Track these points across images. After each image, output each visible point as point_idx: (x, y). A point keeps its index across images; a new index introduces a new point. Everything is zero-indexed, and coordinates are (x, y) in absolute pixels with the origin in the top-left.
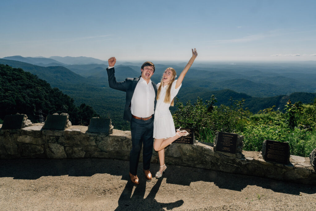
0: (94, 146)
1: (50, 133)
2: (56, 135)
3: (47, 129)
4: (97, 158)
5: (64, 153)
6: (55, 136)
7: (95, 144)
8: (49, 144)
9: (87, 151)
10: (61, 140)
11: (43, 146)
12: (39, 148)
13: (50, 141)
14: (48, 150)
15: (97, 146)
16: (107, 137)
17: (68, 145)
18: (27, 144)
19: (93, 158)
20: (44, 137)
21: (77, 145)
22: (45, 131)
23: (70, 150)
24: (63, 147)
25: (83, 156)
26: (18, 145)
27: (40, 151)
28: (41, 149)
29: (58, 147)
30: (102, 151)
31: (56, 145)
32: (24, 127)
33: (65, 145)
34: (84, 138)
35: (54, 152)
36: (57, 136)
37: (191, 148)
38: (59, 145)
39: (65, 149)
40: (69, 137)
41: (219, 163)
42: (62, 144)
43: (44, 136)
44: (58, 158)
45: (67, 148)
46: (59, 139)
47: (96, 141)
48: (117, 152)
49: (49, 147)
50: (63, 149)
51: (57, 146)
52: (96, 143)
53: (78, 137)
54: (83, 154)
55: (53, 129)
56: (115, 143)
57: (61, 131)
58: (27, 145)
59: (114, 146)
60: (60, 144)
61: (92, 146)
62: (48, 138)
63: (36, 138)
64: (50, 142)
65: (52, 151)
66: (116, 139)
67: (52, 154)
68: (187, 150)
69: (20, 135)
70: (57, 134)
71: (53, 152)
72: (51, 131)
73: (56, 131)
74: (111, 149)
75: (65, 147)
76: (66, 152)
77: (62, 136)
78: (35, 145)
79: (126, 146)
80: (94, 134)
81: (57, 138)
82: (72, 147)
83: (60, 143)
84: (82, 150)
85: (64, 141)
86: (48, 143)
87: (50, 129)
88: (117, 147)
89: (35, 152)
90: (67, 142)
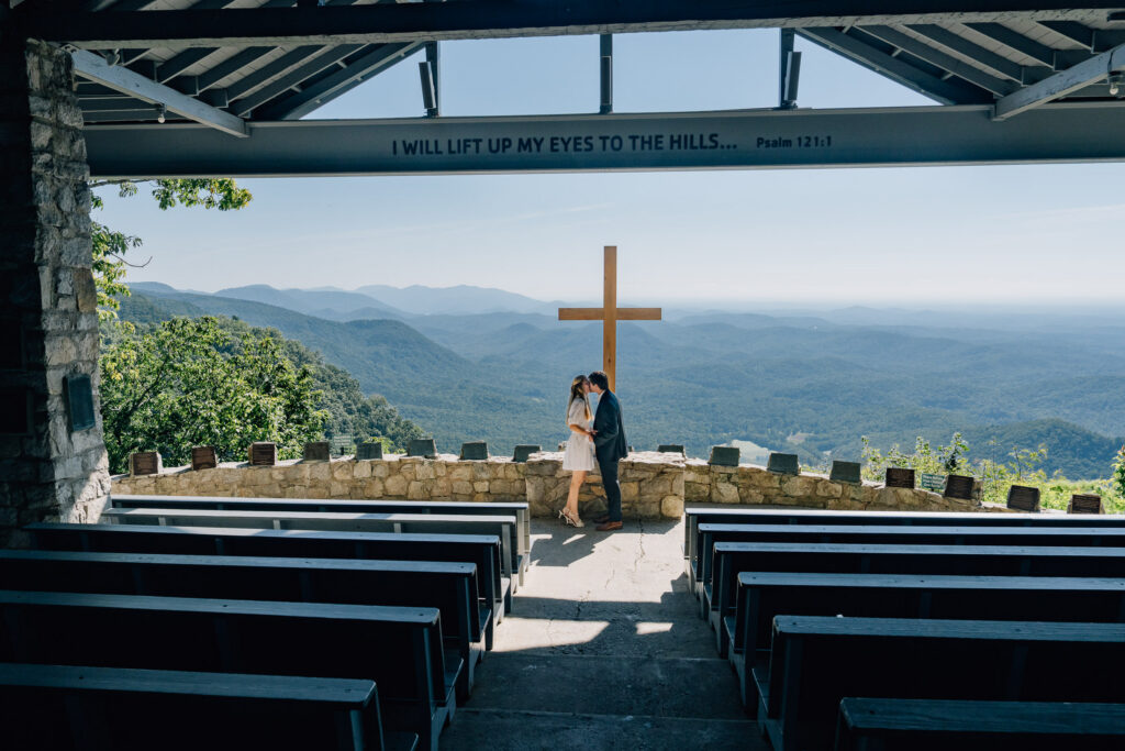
0: (777, 488)
1: (720, 469)
2: (728, 472)
5: (737, 496)
6: (726, 474)
7: (779, 486)
8: (718, 483)
9: (765, 496)
10: (734, 479)
11: (709, 485)
12: (704, 488)
13: (720, 480)
14: (714, 491)
15: (780, 489)
16: (794, 477)
17: (742, 486)
20: (711, 474)
21: (756, 487)
22: (714, 467)
23: (745, 492)
24: (736, 487)
25: (761, 502)
27: (704, 492)
28: (706, 490)
29: (730, 488)
30: (786, 496)
31: (727, 484)
33: (739, 486)
34: (766, 477)
35: (724, 494)
37: (911, 493)
38: (731, 486)
39: (739, 490)
40: (745, 475)
42: (734, 484)
44: (728, 502)
45: (742, 490)
46: (731, 477)
47: (781, 481)
48: (809, 497)
49: (717, 488)
50: (736, 490)
51: (728, 486)
52: (780, 484)
53: (757, 476)
54: (761, 499)
55: (725, 465)
56: (806, 486)
57: (735, 468)
59: (804, 489)
61: (774, 488)
62: (717, 476)
63: (702, 475)
65: (720, 493)
66: (806, 480)
67: (720, 497)
68: (906, 495)
70: (730, 470)
71: (722, 494)
72: (722, 468)
73: (730, 467)
74: (801, 493)
75: (738, 488)
76: (740, 495)
77: (735, 473)
78: (700, 484)
79: (821, 489)
81: (729, 477)
82: (748, 488)
83: (732, 482)
85: (738, 480)
86: (716, 482)
88: (809, 491)
89: (698, 493)
90: (743, 481)
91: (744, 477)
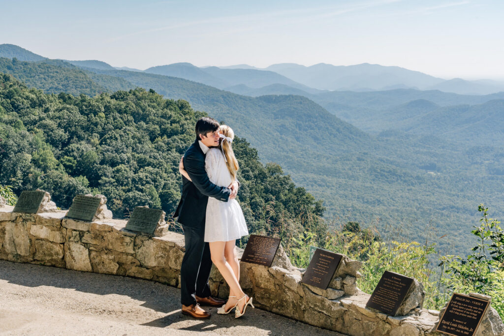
0: (132, 255)
1: (72, 224)
2: (81, 229)
3: (69, 218)
4: (134, 277)
5: (88, 261)
6: (79, 231)
7: (132, 252)
8: (71, 243)
9: (120, 264)
10: (87, 238)
11: (62, 245)
12: (57, 248)
13: (72, 239)
14: (67, 253)
15: (135, 256)
16: (150, 240)
17: (94, 249)
18: (42, 239)
19: (128, 276)
20: (64, 231)
21: (109, 251)
22: (66, 221)
23: (97, 257)
24: (87, 249)
25: (115, 272)
26: (31, 240)
27: (57, 254)
28: (59, 251)
29: (81, 250)
30: (141, 266)
32: (41, 212)
33: (91, 248)
34: (117, 239)
35: (75, 258)
36: (81, 231)
37: (266, 273)
38: (82, 247)
39: (90, 254)
40: (96, 234)
41: (303, 306)
42: (86, 245)
43: (65, 229)
44: (80, 269)
45: (93, 254)
46: (83, 236)
47: (135, 245)
48: (163, 270)
49: (69, 249)
50: (87, 253)
51: (80, 248)
52: (134, 250)
53: (109, 236)
54: (114, 268)
55: (77, 219)
56: (160, 254)
57: (88, 223)
58: (41, 242)
59: (158, 258)
60: (84, 246)
61: (127, 254)
62: (69, 234)
63: (53, 232)
64: (72, 241)
65: (72, 256)
66: (162, 245)
67: (72, 262)
68: (261, 276)
69: (35, 223)
70: (82, 226)
71: (73, 258)
72: (74, 222)
73: (81, 221)
74: (154, 264)
75: (90, 251)
76: (90, 261)
77: (88, 231)
78: (52, 242)
79: (174, 259)
80: (132, 234)
81: (81, 234)
82: (100, 252)
83: (84, 243)
84: (114, 260)
85: (90, 241)
86: (69, 241)
87: (74, 219)
88: (163, 261)
89: (51, 255)
90: (94, 242)
91: (96, 237)
